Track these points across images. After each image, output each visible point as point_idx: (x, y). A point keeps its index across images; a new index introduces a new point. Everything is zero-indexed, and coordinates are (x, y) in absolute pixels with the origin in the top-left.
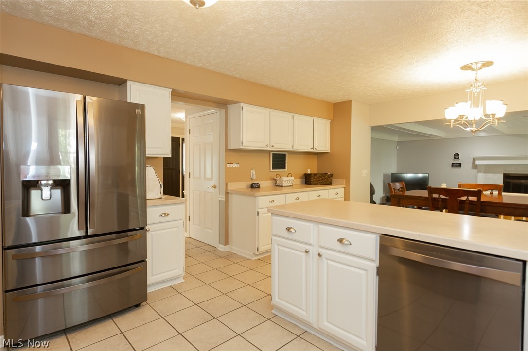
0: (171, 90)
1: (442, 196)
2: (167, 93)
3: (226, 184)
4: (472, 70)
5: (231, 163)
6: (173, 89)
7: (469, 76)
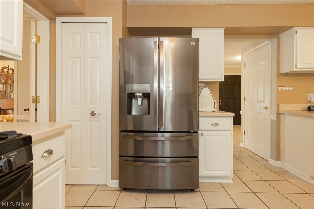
0: (224, 28)
2: (221, 32)
3: (278, 106)
5: (283, 87)
6: (226, 28)
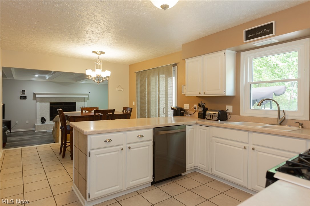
1: (100, 114)
4: (97, 54)
7: (95, 56)
